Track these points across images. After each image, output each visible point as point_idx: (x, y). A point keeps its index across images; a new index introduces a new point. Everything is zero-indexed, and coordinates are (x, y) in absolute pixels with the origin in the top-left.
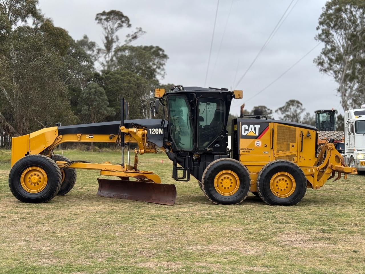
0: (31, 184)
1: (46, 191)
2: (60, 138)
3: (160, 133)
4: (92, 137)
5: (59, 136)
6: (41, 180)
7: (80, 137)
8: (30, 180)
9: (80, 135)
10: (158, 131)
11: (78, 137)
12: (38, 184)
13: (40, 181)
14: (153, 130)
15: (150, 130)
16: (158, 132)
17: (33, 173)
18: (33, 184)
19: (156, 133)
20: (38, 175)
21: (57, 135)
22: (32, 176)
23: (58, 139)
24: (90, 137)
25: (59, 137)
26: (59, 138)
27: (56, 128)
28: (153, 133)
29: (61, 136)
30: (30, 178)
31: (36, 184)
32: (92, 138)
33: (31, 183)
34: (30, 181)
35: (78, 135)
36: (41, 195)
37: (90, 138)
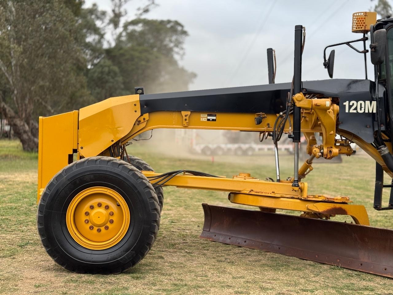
0: (92, 228)
1: (126, 246)
2: (144, 119)
3: (367, 111)
4: (214, 118)
5: (142, 115)
6: (114, 218)
7: (187, 118)
8: (87, 218)
9: (189, 113)
10: (363, 106)
11: (184, 118)
12: (107, 228)
13: (112, 222)
14: (351, 104)
15: (346, 104)
16: (363, 109)
17: (94, 201)
18: (96, 228)
19: (359, 111)
20: (107, 207)
21: (139, 113)
22: (92, 207)
23: (139, 122)
24: (209, 118)
25: (142, 117)
26: (142, 121)
27: (136, 98)
28: (351, 111)
29: (146, 116)
30: (87, 214)
31: (103, 229)
32: (213, 120)
33: (90, 225)
34: (87, 222)
35: (184, 113)
36: (114, 254)
37: (208, 120)
